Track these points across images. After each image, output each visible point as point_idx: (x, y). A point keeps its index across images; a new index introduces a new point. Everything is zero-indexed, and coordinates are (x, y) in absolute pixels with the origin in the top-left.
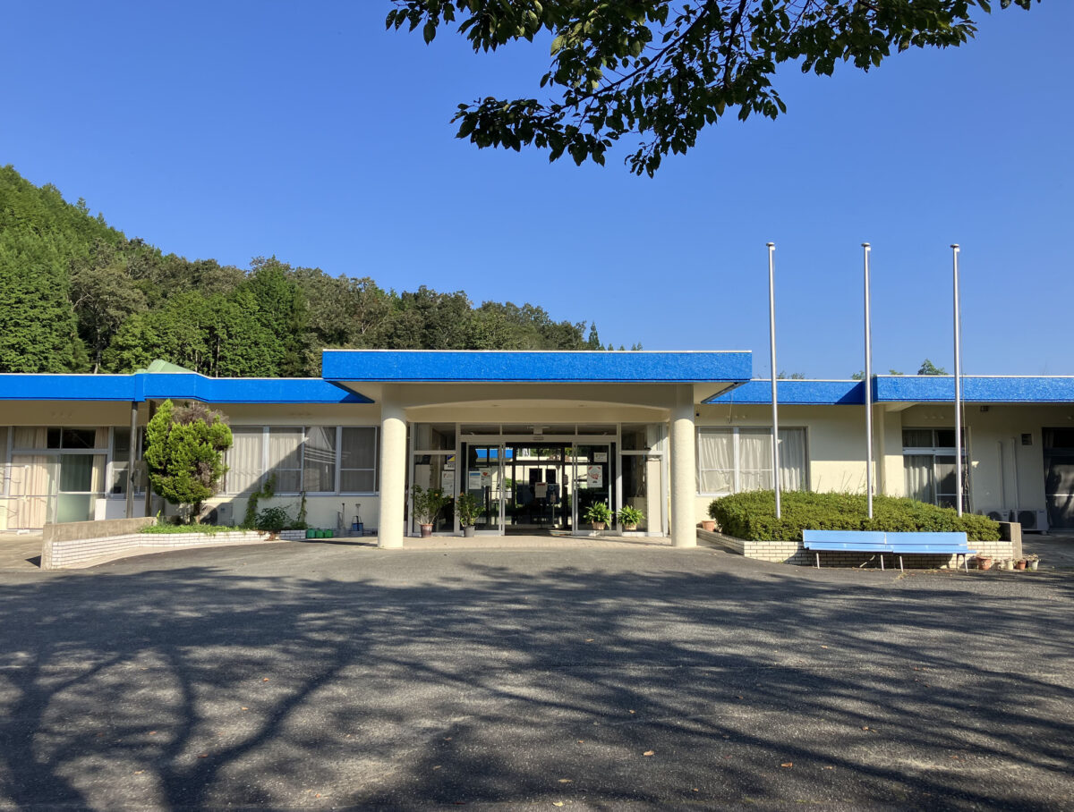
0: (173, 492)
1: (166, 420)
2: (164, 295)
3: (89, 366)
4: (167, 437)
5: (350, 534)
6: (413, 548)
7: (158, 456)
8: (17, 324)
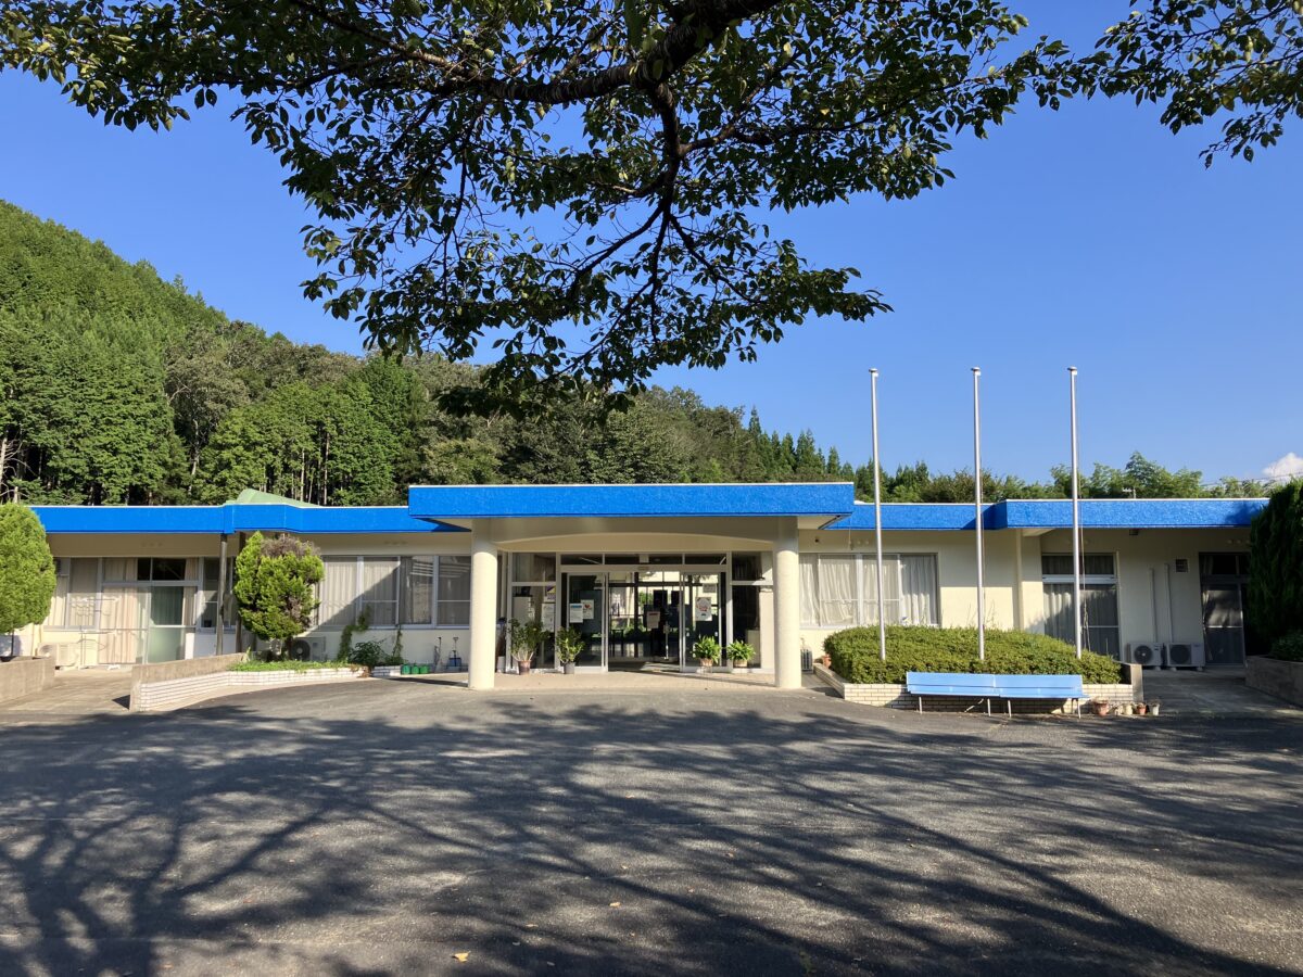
0: (263, 628)
1: (256, 554)
2: (268, 384)
3: (187, 465)
4: (256, 571)
5: (446, 669)
6: (504, 689)
7: (247, 592)
8: (109, 422)
